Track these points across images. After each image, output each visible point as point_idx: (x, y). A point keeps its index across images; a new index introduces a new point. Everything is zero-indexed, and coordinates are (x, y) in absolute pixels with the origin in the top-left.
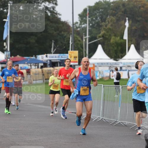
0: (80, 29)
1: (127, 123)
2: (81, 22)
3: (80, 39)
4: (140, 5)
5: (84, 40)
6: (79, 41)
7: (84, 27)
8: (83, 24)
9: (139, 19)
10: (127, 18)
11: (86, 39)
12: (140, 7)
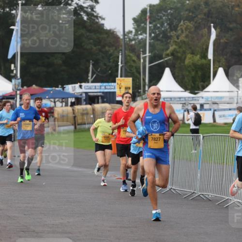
0: (136, 43)
1: (211, 195)
2: (137, 31)
3: (135, 58)
4: (233, 4)
5: (142, 61)
6: (134, 61)
7: (142, 39)
8: (141, 34)
9: (231, 26)
10: (212, 25)
11: (144, 58)
12: (233, 7)
